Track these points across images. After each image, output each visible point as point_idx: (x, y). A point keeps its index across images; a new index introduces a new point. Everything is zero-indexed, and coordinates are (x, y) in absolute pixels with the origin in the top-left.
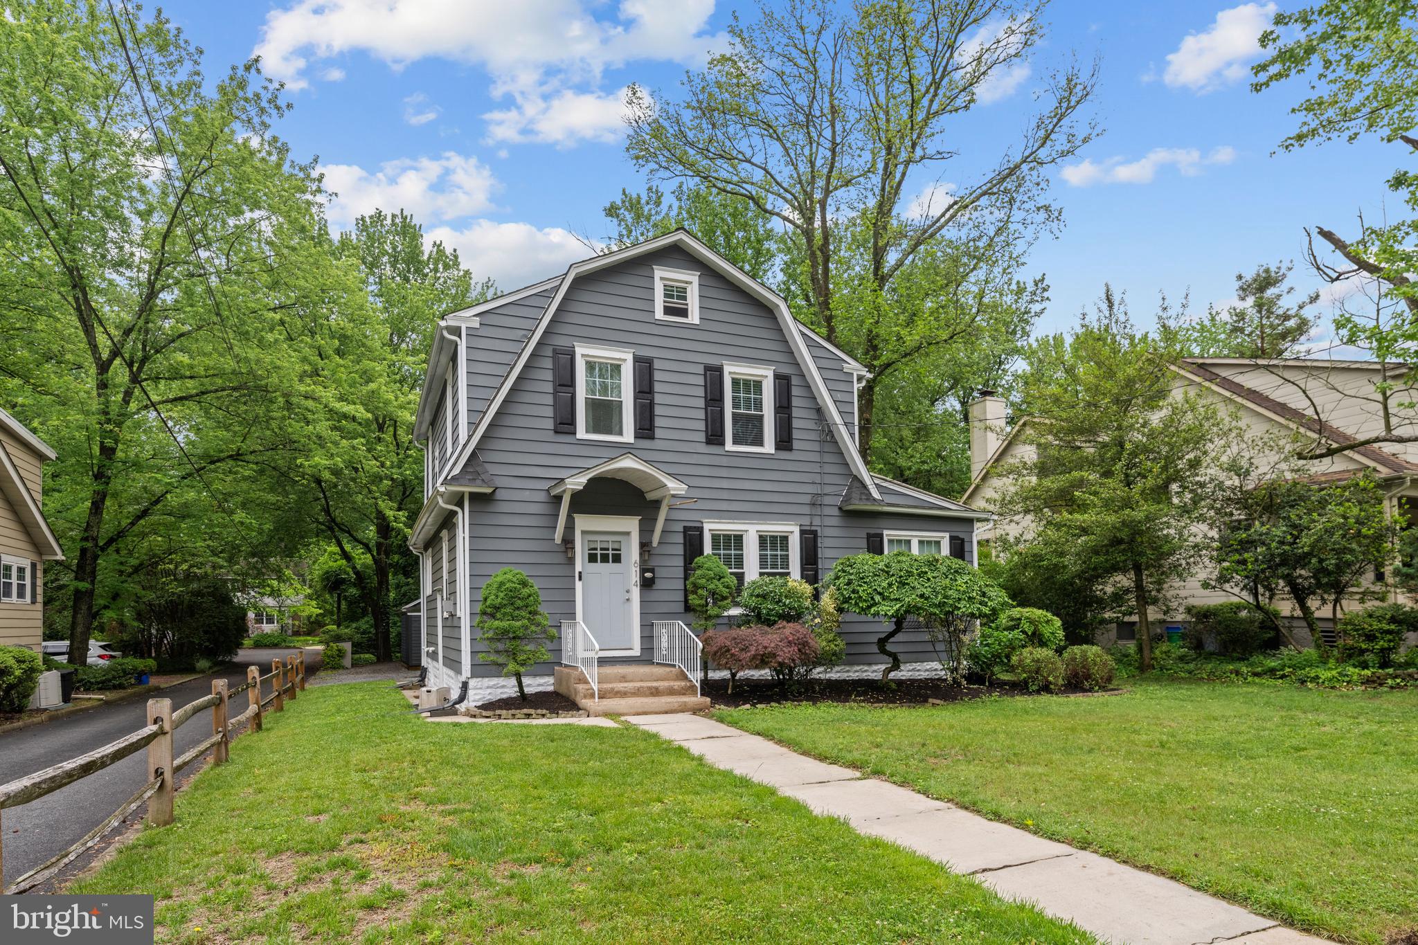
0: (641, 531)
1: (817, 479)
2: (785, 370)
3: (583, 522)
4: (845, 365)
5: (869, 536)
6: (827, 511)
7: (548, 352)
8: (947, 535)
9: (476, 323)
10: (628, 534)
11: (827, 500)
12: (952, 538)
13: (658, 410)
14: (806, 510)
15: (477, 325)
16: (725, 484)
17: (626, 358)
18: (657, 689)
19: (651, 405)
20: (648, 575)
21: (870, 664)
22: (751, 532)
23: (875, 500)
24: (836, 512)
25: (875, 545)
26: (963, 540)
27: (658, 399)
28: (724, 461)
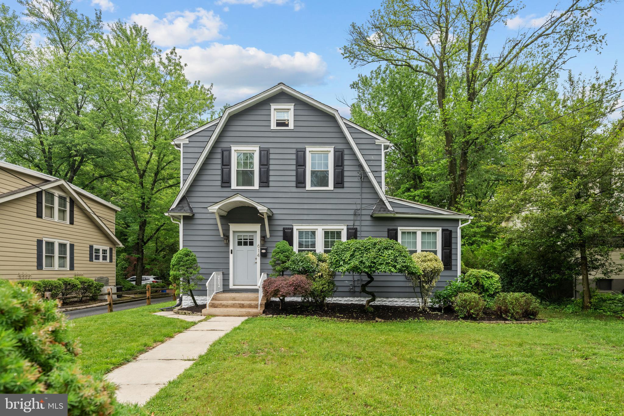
0: (261, 230)
1: (359, 201)
2: (340, 147)
3: (233, 227)
4: (376, 141)
5: (389, 230)
6: (364, 218)
7: (219, 150)
8: (440, 229)
9: (187, 141)
10: (256, 232)
11: (364, 212)
12: (443, 230)
13: (271, 173)
14: (352, 218)
15: (188, 142)
16: (306, 206)
17: (256, 149)
18: (243, 304)
19: (268, 171)
20: (264, 251)
21: (387, 298)
22: (320, 230)
23: (389, 211)
24: (369, 218)
25: (393, 235)
26: (451, 231)
27: (271, 167)
28: (306, 195)
